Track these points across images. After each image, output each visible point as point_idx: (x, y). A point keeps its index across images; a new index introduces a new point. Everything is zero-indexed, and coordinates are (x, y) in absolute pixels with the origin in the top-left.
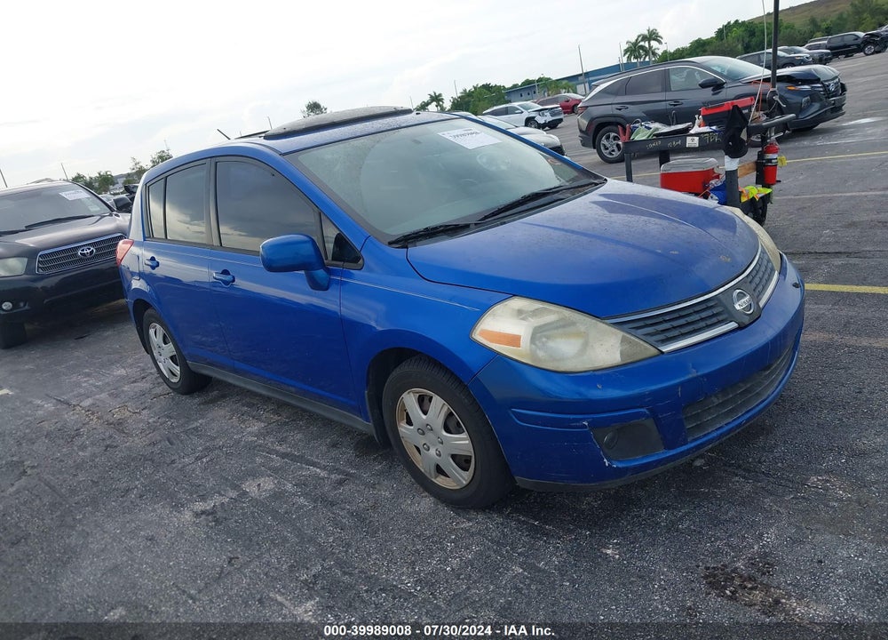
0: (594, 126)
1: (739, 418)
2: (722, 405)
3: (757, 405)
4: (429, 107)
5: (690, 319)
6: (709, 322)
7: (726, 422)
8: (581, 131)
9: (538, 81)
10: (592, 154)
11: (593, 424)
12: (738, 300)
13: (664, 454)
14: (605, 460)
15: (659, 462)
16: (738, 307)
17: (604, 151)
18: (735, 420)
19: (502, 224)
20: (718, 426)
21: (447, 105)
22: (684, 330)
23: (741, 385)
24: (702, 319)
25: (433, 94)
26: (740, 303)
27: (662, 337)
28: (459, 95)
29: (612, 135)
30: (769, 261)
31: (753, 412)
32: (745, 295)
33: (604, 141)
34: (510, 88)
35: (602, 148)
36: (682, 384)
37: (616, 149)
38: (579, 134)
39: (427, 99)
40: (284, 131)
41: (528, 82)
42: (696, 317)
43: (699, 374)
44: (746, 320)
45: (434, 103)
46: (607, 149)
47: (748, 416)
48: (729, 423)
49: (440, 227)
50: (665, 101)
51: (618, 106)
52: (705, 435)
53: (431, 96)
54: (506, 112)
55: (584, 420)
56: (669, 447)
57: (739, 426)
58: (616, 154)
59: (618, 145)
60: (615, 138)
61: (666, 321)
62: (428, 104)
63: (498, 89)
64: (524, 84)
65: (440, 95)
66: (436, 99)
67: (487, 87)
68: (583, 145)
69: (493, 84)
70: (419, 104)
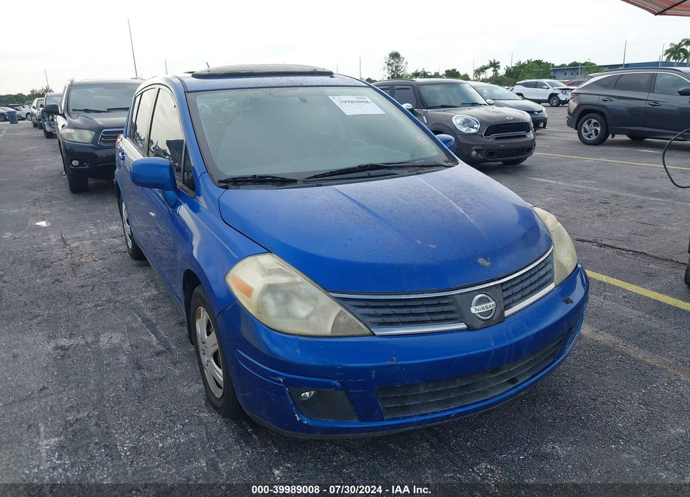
0: (580, 111)
1: (450, 410)
2: (430, 394)
3: (475, 403)
4: (487, 71)
5: (414, 310)
6: (434, 317)
7: (432, 410)
8: (569, 113)
9: (584, 64)
10: (574, 133)
11: (288, 382)
12: (476, 305)
13: (355, 423)
14: (296, 415)
15: (349, 430)
16: (473, 310)
17: (583, 134)
18: (444, 411)
19: (317, 186)
20: (423, 412)
21: (502, 72)
22: (404, 319)
23: (458, 381)
24: (430, 313)
25: (493, 62)
26: (477, 308)
27: (379, 320)
28: (514, 65)
29: (594, 121)
30: (551, 271)
31: (467, 409)
32: (489, 301)
33: (585, 125)
34: (558, 67)
35: (583, 130)
36: (378, 368)
37: (594, 134)
38: (567, 115)
39: (487, 64)
40: (207, 73)
41: (575, 64)
42: (423, 310)
43: (398, 363)
44: (479, 324)
45: (492, 68)
46: (587, 132)
47: (462, 410)
48: (437, 413)
49: (268, 177)
50: (647, 100)
51: (605, 98)
52: (405, 418)
53: (491, 63)
54: (535, 85)
55: (280, 376)
56: (362, 419)
57: (448, 417)
58: (593, 137)
59: (596, 131)
60: (595, 124)
61: (390, 307)
62: (486, 68)
63: (547, 65)
64: (571, 65)
65: (498, 63)
66: (495, 65)
67: (539, 63)
68: (568, 125)
69: (545, 61)
70: (479, 67)
